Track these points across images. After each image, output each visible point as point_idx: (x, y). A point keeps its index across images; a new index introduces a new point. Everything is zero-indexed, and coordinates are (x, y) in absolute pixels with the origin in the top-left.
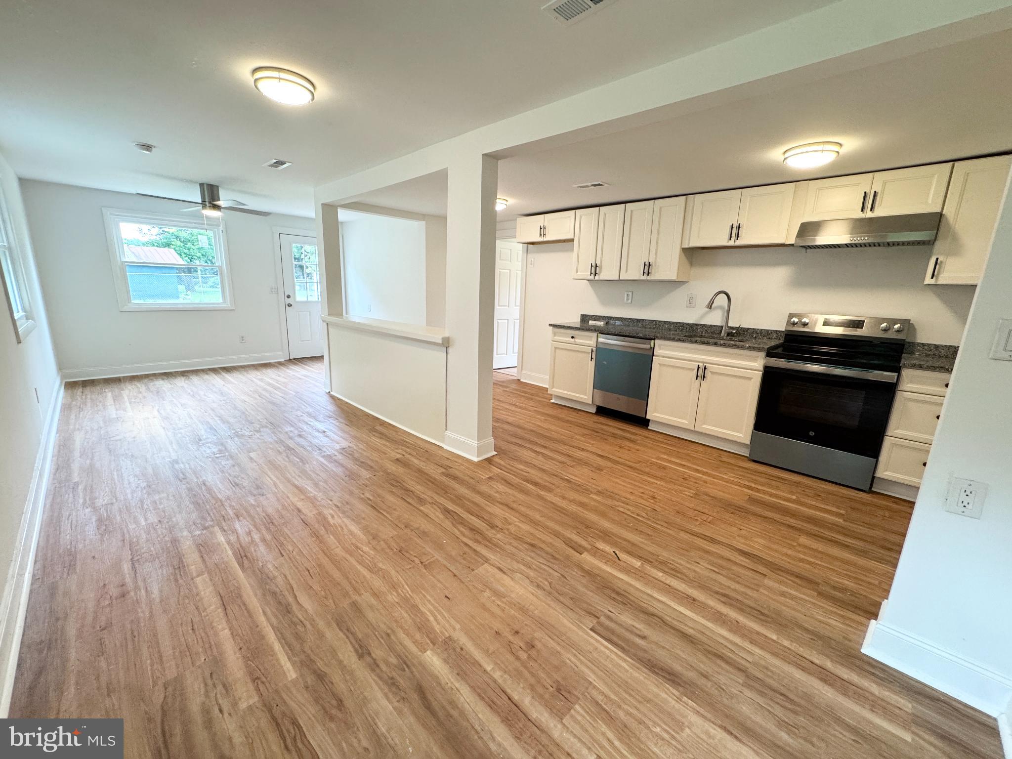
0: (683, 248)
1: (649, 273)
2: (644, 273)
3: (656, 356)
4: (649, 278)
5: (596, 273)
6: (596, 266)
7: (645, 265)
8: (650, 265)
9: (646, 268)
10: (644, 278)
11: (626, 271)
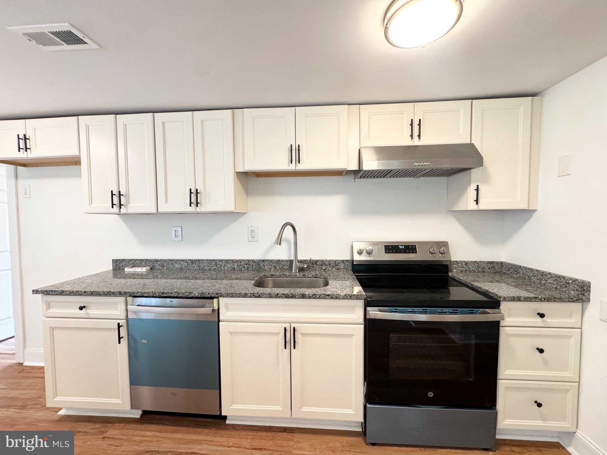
0: (236, 172)
1: (197, 203)
2: (191, 203)
3: (222, 321)
4: (199, 209)
5: (120, 205)
6: (120, 195)
7: (191, 193)
8: (197, 193)
9: (193, 196)
10: (193, 209)
11: (166, 201)
